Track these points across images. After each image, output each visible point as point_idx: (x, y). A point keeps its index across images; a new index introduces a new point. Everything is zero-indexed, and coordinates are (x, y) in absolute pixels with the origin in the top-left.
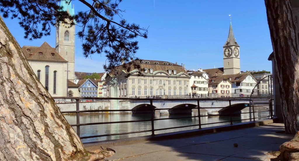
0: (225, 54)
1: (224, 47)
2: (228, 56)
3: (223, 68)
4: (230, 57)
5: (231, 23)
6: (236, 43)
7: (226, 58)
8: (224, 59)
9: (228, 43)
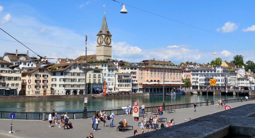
0: (98, 41)
1: (97, 35)
2: (100, 44)
3: (96, 55)
4: (102, 45)
5: (105, 12)
6: (108, 32)
7: (99, 45)
8: (97, 46)
9: (101, 32)
